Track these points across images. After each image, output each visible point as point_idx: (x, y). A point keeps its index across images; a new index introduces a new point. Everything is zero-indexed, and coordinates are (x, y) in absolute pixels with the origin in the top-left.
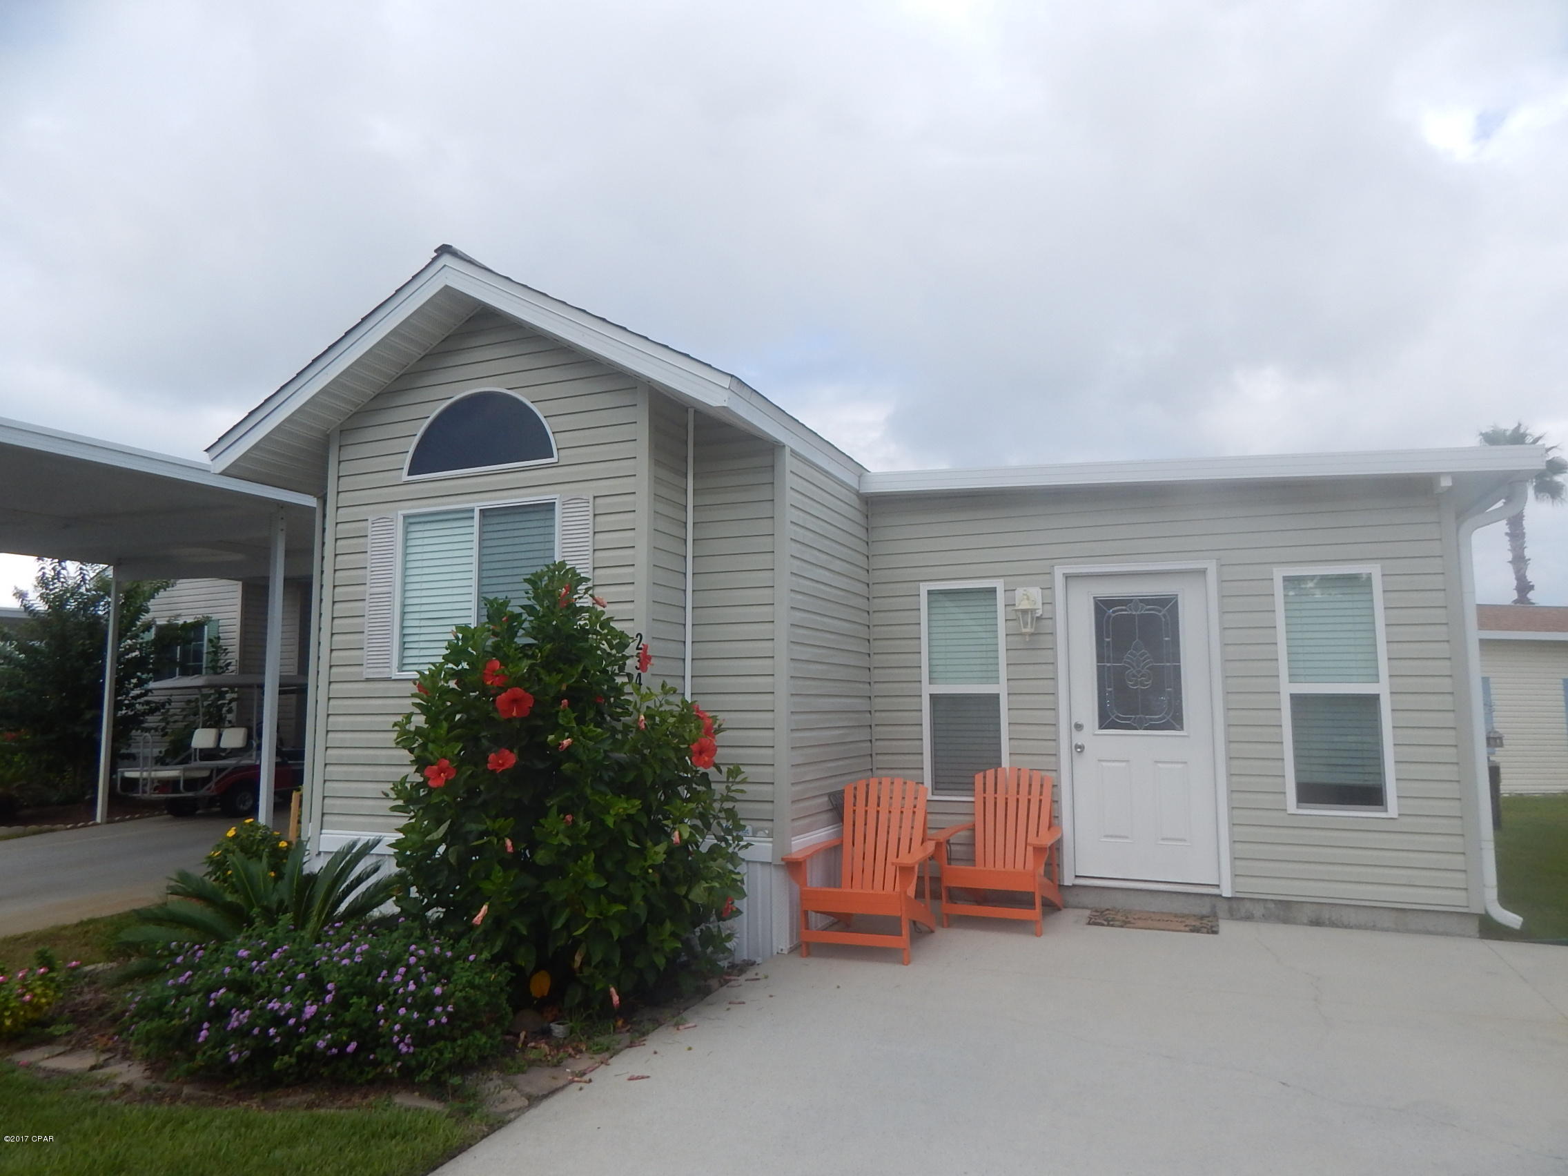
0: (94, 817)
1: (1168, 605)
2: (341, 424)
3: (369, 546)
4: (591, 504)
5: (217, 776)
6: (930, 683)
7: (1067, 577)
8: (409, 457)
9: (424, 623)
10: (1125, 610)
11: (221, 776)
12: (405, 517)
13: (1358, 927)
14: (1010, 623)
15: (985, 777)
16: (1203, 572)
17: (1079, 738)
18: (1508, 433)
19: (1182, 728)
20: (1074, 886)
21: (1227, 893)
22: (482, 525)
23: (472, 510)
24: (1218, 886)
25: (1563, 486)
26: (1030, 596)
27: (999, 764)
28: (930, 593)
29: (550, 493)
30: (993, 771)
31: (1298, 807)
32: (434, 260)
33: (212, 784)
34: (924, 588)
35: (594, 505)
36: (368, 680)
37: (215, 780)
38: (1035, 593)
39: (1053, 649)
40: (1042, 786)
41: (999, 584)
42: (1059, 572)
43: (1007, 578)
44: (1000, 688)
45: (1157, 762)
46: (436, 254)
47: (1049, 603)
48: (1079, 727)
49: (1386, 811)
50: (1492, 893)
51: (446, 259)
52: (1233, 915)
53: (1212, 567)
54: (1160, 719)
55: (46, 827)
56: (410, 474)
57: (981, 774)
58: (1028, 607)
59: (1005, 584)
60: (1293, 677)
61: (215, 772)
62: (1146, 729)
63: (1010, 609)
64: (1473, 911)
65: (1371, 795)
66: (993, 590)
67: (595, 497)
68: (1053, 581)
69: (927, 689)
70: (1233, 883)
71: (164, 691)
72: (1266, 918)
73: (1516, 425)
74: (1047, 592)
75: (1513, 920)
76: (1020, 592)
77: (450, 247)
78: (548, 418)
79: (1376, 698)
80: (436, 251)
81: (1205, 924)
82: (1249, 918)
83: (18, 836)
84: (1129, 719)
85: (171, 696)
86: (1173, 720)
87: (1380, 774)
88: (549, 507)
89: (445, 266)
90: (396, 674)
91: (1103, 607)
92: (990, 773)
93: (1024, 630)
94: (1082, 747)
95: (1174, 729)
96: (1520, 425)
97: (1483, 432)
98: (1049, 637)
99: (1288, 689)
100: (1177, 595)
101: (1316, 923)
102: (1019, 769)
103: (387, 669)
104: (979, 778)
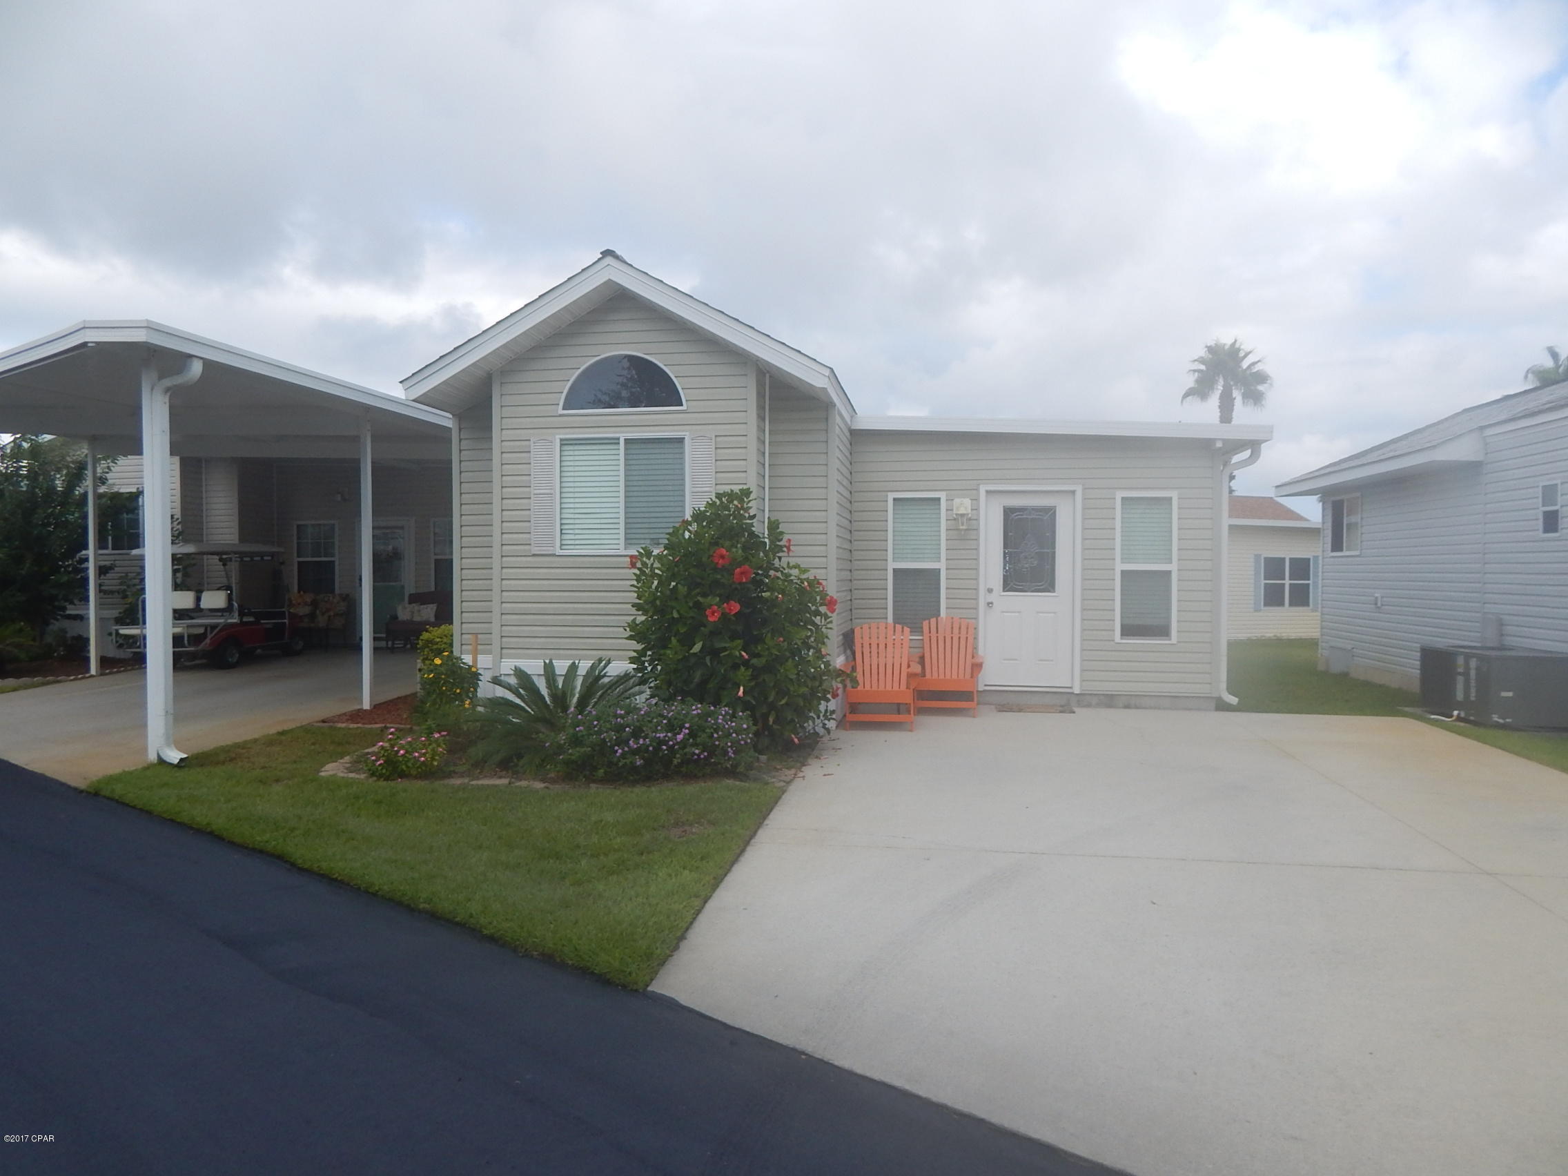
0: (88, 670)
1: (1050, 512)
2: (502, 367)
3: (532, 459)
4: (713, 441)
5: (211, 633)
6: (893, 561)
7: (987, 492)
8: (563, 396)
9: (577, 516)
10: (1022, 515)
11: (214, 633)
12: (561, 440)
13: (1151, 708)
14: (949, 522)
15: (929, 623)
16: (1073, 492)
17: (991, 598)
18: (1227, 347)
19: (1054, 592)
20: (985, 691)
21: (1077, 690)
22: (626, 449)
23: (618, 439)
24: (1070, 688)
25: (1263, 394)
26: (963, 505)
27: (938, 615)
28: (895, 499)
29: (683, 431)
30: (935, 619)
31: (1121, 639)
32: (600, 259)
33: (208, 641)
34: (891, 496)
35: (715, 441)
36: (534, 555)
37: (209, 637)
38: (967, 502)
39: (977, 540)
40: (967, 628)
41: (943, 496)
42: (983, 489)
43: (948, 492)
44: (942, 565)
45: (1038, 612)
46: (601, 256)
47: (976, 509)
48: (990, 591)
49: (1170, 640)
50: (1224, 686)
51: (609, 260)
52: (1080, 705)
53: (1079, 490)
54: (1041, 586)
55: (50, 678)
56: (564, 409)
57: (927, 621)
58: (965, 512)
59: (947, 495)
60: (1123, 561)
61: (209, 629)
62: (1032, 591)
63: (949, 512)
64: (1214, 696)
65: (1162, 631)
66: (939, 499)
67: (716, 436)
68: (978, 495)
69: (892, 565)
70: (1081, 686)
71: (106, 556)
72: (1099, 705)
73: (1233, 341)
74: (974, 502)
75: (1234, 700)
76: (957, 501)
77: (614, 252)
78: (678, 378)
79: (1169, 573)
80: (601, 253)
81: (1066, 709)
82: (1089, 705)
83: (26, 687)
84: (1022, 586)
85: (115, 561)
86: (1050, 586)
87: (1169, 618)
88: (681, 441)
89: (608, 265)
90: (559, 552)
91: (1008, 512)
92: (933, 621)
93: (961, 527)
94: (992, 603)
95: (1049, 591)
96: (1236, 341)
97: (1209, 345)
98: (975, 532)
99: (1120, 567)
100: (1055, 507)
101: (1127, 707)
102: (952, 618)
103: (552, 548)
104: (926, 624)
